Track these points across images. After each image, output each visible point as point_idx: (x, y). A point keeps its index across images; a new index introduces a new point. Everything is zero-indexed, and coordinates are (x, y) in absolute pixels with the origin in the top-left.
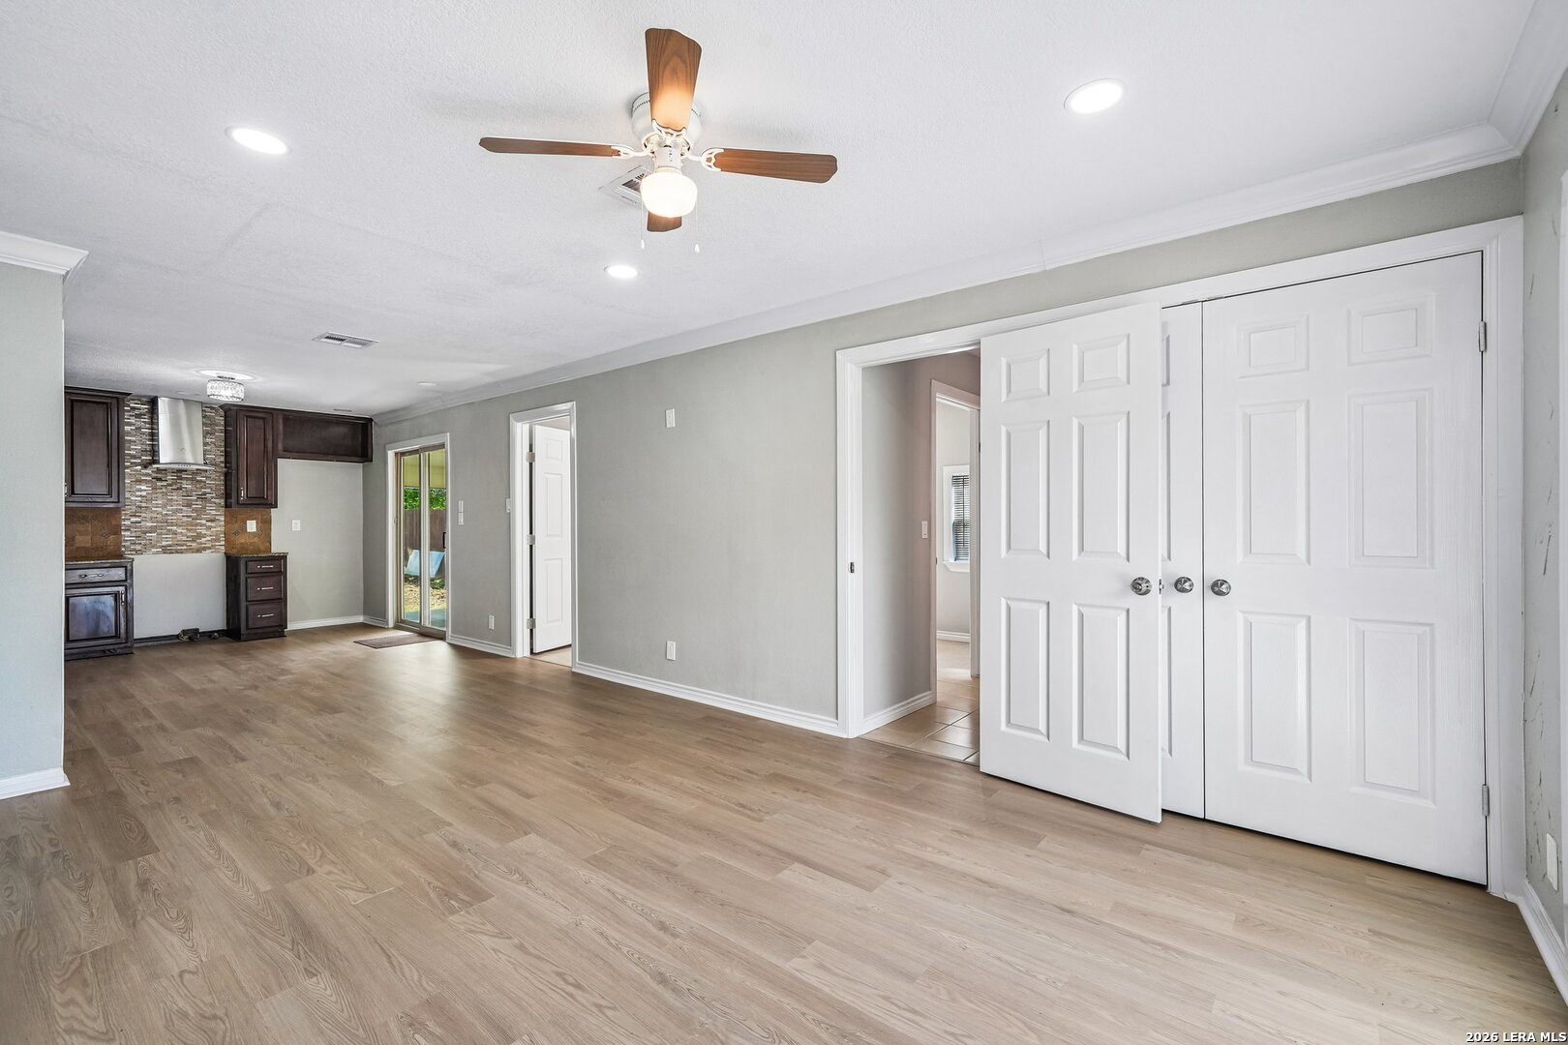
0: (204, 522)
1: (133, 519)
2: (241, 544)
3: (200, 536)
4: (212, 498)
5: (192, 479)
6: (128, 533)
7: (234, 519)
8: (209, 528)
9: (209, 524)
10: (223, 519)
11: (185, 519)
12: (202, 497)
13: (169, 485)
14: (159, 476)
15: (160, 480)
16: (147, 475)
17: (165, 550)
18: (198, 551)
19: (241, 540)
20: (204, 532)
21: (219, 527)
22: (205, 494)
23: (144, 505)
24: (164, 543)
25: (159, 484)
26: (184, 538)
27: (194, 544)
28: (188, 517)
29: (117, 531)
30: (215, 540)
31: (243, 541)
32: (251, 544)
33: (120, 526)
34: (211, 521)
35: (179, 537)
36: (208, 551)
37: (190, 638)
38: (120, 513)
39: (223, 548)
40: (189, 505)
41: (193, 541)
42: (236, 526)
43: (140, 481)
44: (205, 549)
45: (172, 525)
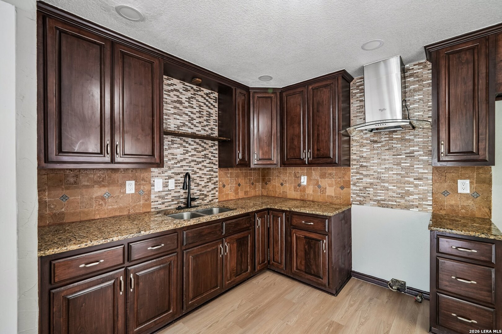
0: (412, 180)
1: (358, 176)
2: (452, 206)
3: (408, 193)
4: (420, 155)
5: (403, 139)
6: (354, 188)
7: (443, 178)
8: (416, 186)
9: (416, 182)
10: (430, 177)
11: (395, 176)
12: (410, 155)
13: (383, 146)
14: (375, 139)
15: (375, 142)
16: (367, 139)
17: (381, 204)
18: (407, 207)
19: (450, 201)
20: (411, 189)
21: (426, 186)
22: (413, 152)
23: (364, 164)
24: (379, 198)
25: (376, 145)
26: (395, 195)
27: (403, 201)
28: (397, 174)
29: (346, 185)
30: (422, 199)
31: (453, 202)
32: (463, 207)
33: (349, 181)
34: (419, 179)
35: (391, 193)
36: (416, 210)
37: (398, 289)
38: (350, 170)
39: (430, 208)
40: (398, 164)
41: (402, 197)
42: (445, 185)
43: (362, 145)
44: (412, 206)
45: (383, 181)
